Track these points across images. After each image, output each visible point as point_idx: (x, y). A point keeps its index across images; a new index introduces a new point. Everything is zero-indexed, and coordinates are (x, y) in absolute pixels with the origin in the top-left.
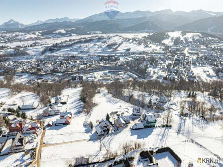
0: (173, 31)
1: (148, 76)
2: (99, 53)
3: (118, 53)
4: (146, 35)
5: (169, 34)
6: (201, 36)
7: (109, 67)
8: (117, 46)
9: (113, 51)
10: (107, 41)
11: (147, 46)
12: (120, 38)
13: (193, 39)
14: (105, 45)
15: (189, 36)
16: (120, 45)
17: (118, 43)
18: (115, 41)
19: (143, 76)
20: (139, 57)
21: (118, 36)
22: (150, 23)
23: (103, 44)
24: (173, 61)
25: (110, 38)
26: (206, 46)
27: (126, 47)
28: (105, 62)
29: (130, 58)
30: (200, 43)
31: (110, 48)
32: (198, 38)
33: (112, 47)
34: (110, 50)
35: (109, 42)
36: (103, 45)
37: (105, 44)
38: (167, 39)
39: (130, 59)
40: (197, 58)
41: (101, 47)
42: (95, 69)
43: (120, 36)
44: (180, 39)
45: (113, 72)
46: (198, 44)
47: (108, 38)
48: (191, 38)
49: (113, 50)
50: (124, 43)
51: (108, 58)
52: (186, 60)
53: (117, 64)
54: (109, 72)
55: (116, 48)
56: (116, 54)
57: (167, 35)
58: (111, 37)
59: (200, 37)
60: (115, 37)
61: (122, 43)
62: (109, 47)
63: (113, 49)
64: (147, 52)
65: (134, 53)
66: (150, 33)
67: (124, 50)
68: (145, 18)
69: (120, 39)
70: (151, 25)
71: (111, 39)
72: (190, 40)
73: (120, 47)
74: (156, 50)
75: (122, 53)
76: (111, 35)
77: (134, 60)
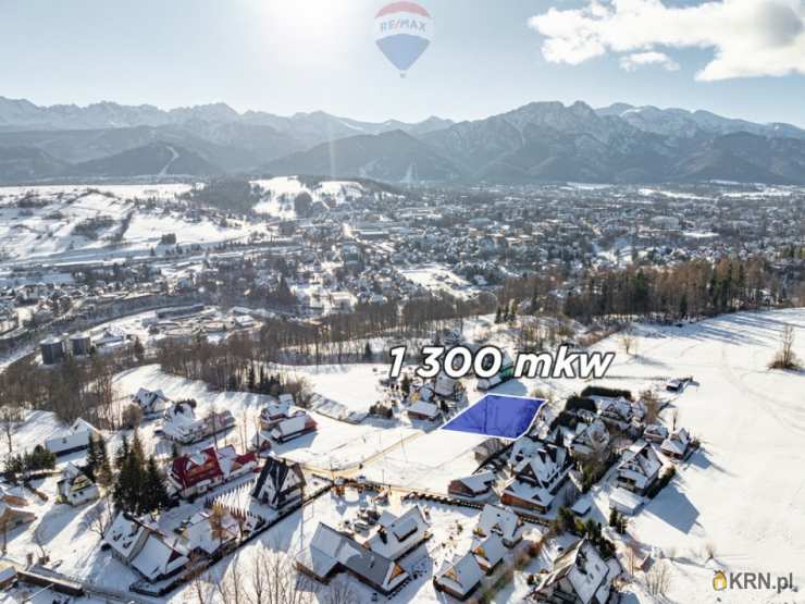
0: (268, 177)
1: (304, 308)
2: (52, 256)
3: (137, 253)
4: (186, 188)
5: (264, 184)
6: (365, 190)
7: (144, 301)
8: (114, 228)
9: (112, 247)
10: (63, 212)
11: (224, 225)
12: (111, 200)
13: (349, 199)
14: (65, 230)
15: (331, 187)
16: (125, 224)
17: (115, 219)
18: (99, 212)
19: (291, 311)
20: (224, 259)
21: (97, 192)
22: (171, 149)
23: (54, 225)
24: (337, 261)
25: (70, 202)
26: (391, 216)
27: (153, 229)
28: (111, 285)
29: (192, 264)
30: (370, 209)
31: (94, 238)
32: (359, 195)
33: (99, 233)
34: (97, 245)
35: (74, 215)
36: (58, 230)
37: (63, 222)
38: (266, 201)
39: (198, 269)
40: (397, 247)
41: (50, 235)
42: (95, 315)
43: (109, 195)
44: (310, 199)
45: (175, 314)
46: (367, 210)
47: (64, 201)
48: (339, 194)
49: (107, 243)
50: (138, 219)
51: (112, 274)
52: (372, 257)
53: (164, 286)
54: (161, 316)
55: (118, 237)
56: (129, 256)
57: (257, 188)
58: (73, 197)
59: (362, 192)
60: (89, 197)
61: (130, 216)
62: (86, 235)
63: (108, 238)
64: (237, 242)
65: (196, 249)
66: (194, 185)
67: (151, 240)
68: (144, 129)
69: (114, 203)
70: (176, 155)
71: (76, 204)
72: (341, 200)
73: (128, 231)
74: (262, 235)
75: (152, 252)
76: (68, 189)
77: (216, 270)
